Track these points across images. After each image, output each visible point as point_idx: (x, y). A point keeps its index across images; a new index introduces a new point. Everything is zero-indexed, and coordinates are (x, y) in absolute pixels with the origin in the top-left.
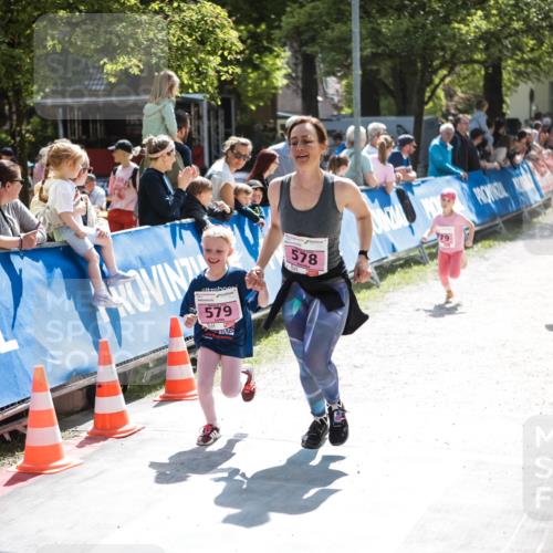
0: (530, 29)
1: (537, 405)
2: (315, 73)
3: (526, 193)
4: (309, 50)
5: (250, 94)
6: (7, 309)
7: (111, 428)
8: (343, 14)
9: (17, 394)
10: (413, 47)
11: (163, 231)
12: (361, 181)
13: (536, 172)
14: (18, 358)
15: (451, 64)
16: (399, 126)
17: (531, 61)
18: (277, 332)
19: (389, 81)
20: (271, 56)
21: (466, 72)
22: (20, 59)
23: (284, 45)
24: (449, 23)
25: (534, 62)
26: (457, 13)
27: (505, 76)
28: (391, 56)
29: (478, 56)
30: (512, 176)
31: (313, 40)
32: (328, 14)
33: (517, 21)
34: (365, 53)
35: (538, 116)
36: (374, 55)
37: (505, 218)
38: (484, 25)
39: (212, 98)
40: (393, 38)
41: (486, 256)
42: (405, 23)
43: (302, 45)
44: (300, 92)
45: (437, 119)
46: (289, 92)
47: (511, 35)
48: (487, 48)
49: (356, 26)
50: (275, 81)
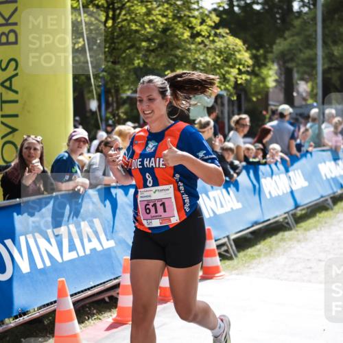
5: (253, 91)
6: (108, 222)
7: (170, 296)
8: (310, 44)
9: (113, 274)
14: (114, 251)
18: (271, 237)
19: (338, 84)
20: (266, 69)
22: (119, 71)
23: (273, 62)
31: (292, 60)
32: (302, 44)
36: (330, 69)
39: (231, 95)
40: (342, 58)
44: (283, 90)
46: (277, 90)
50: (267, 84)
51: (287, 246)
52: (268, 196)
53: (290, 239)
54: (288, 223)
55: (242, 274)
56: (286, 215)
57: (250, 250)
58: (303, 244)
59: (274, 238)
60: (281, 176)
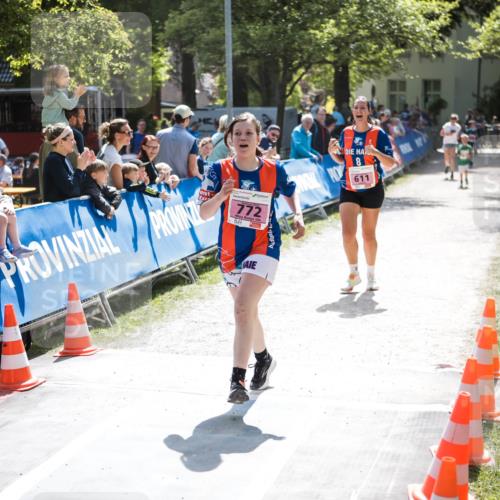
0: (374, 36)
1: (385, 356)
2: (192, 70)
7: (15, 383)
8: (216, 20)
10: (275, 49)
11: (63, 207)
15: (307, 64)
16: (264, 115)
17: (373, 62)
18: (162, 294)
19: (256, 77)
20: (156, 55)
21: (318, 70)
23: (166, 46)
24: (306, 29)
25: (376, 62)
26: (313, 20)
27: (351, 74)
28: (257, 56)
29: (328, 58)
31: (191, 42)
32: (204, 20)
33: (364, 29)
34: (236, 54)
36: (244, 55)
38: (335, 32)
40: (260, 41)
42: (270, 29)
43: (182, 47)
44: (181, 87)
45: (295, 110)
46: (172, 85)
47: (357, 40)
48: (337, 51)
49: (228, 30)
50: (159, 76)
51: (185, 305)
52: (159, 237)
53: (190, 296)
54: (186, 273)
55: (121, 347)
56: (185, 262)
57: (133, 312)
58: (207, 303)
59: (167, 294)
60: (177, 207)
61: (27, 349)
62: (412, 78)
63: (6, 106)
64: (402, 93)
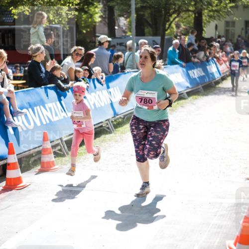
1: (217, 173)
2: (114, 15)
3: (213, 73)
4: (111, 4)
5: (83, 25)
7: (14, 185)
10: (160, 3)
11: (41, 90)
12: (135, 67)
13: (217, 63)
15: (178, 12)
16: (154, 41)
17: (216, 11)
19: (149, 20)
20: (93, 7)
21: (185, 16)
23: (99, 2)
25: (218, 11)
27: (204, 18)
28: (150, 8)
29: (191, 8)
30: (207, 65)
34: (137, 6)
35: (219, 37)
36: (142, 7)
37: (203, 85)
41: (194, 103)
43: (107, 2)
44: (107, 24)
45: (172, 38)
46: (102, 24)
48: (195, 5)
50: (95, 19)
51: (107, 145)
52: (93, 108)
53: (110, 141)
54: (108, 128)
56: (107, 122)
58: (120, 144)
59: (98, 139)
60: (103, 91)
61: (20, 167)
62: (237, 19)
63: (10, 35)
64: (233, 28)
